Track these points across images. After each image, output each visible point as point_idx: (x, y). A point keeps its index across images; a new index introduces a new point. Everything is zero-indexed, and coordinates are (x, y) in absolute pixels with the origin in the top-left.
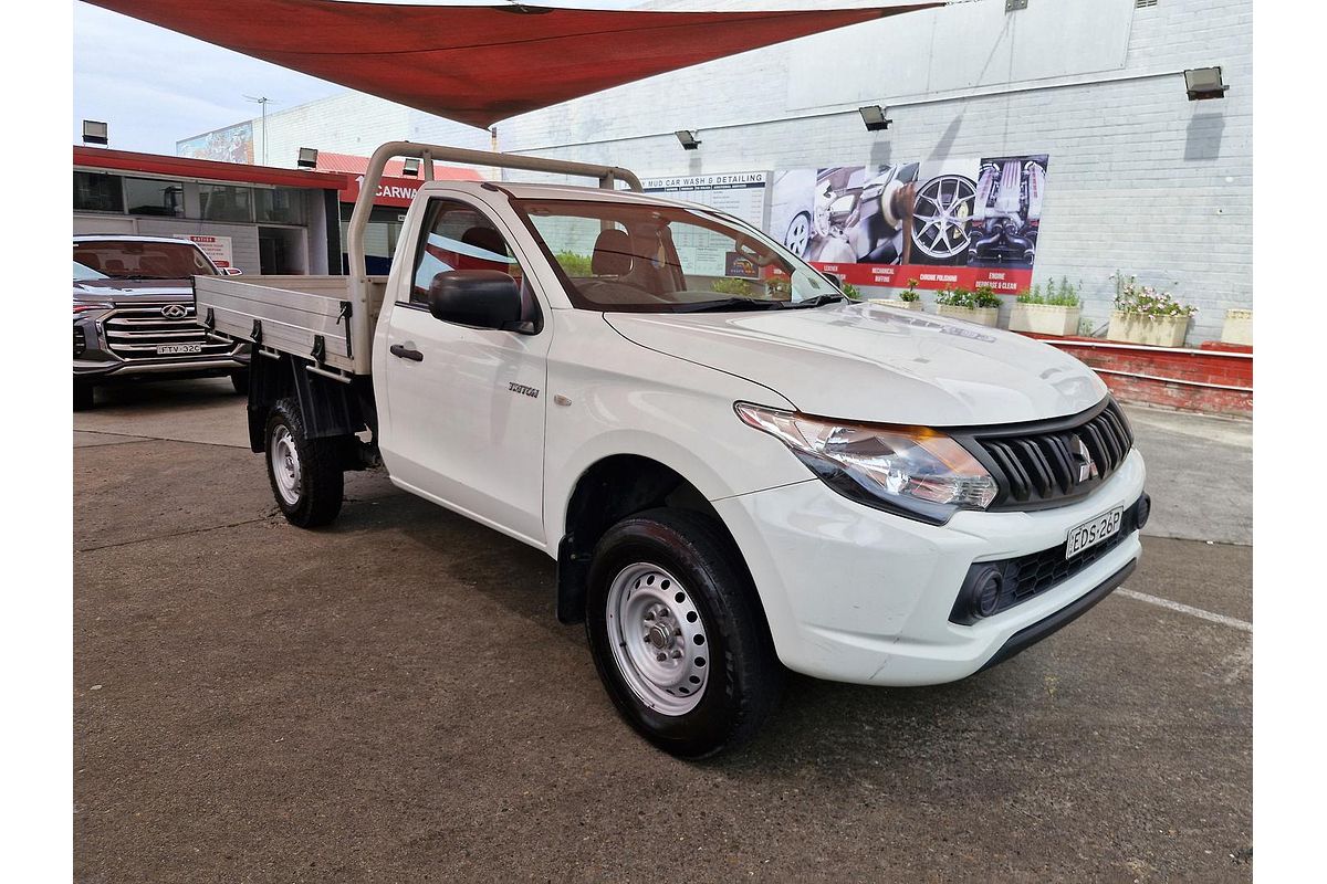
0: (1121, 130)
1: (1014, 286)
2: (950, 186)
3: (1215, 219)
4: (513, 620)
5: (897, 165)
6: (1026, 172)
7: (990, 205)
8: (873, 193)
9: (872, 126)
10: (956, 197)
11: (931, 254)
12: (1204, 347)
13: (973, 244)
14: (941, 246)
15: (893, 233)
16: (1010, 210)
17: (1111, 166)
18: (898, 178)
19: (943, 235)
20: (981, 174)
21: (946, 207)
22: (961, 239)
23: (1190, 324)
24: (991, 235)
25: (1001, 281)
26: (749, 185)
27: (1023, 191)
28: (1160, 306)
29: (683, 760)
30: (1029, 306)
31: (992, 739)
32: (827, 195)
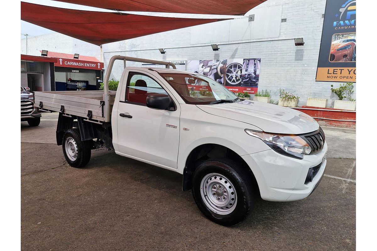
0: (279, 52)
1: (253, 92)
2: (235, 66)
3: (303, 75)
4: (157, 191)
5: (221, 60)
6: (255, 63)
7: (246, 71)
8: (215, 67)
9: (214, 50)
10: (237, 69)
11: (231, 83)
12: (302, 107)
13: (242, 81)
14: (234, 81)
15: (221, 78)
16: (251, 72)
17: (277, 62)
18: (222, 63)
19: (234, 78)
20: (244, 63)
21: (235, 71)
22: (239, 80)
23: (298, 101)
24: (247, 79)
25: (250, 91)
26: (180, 64)
27: (254, 67)
28: (291, 97)
29: (227, 227)
30: (258, 97)
31: (299, 213)
32: (202, 67)
